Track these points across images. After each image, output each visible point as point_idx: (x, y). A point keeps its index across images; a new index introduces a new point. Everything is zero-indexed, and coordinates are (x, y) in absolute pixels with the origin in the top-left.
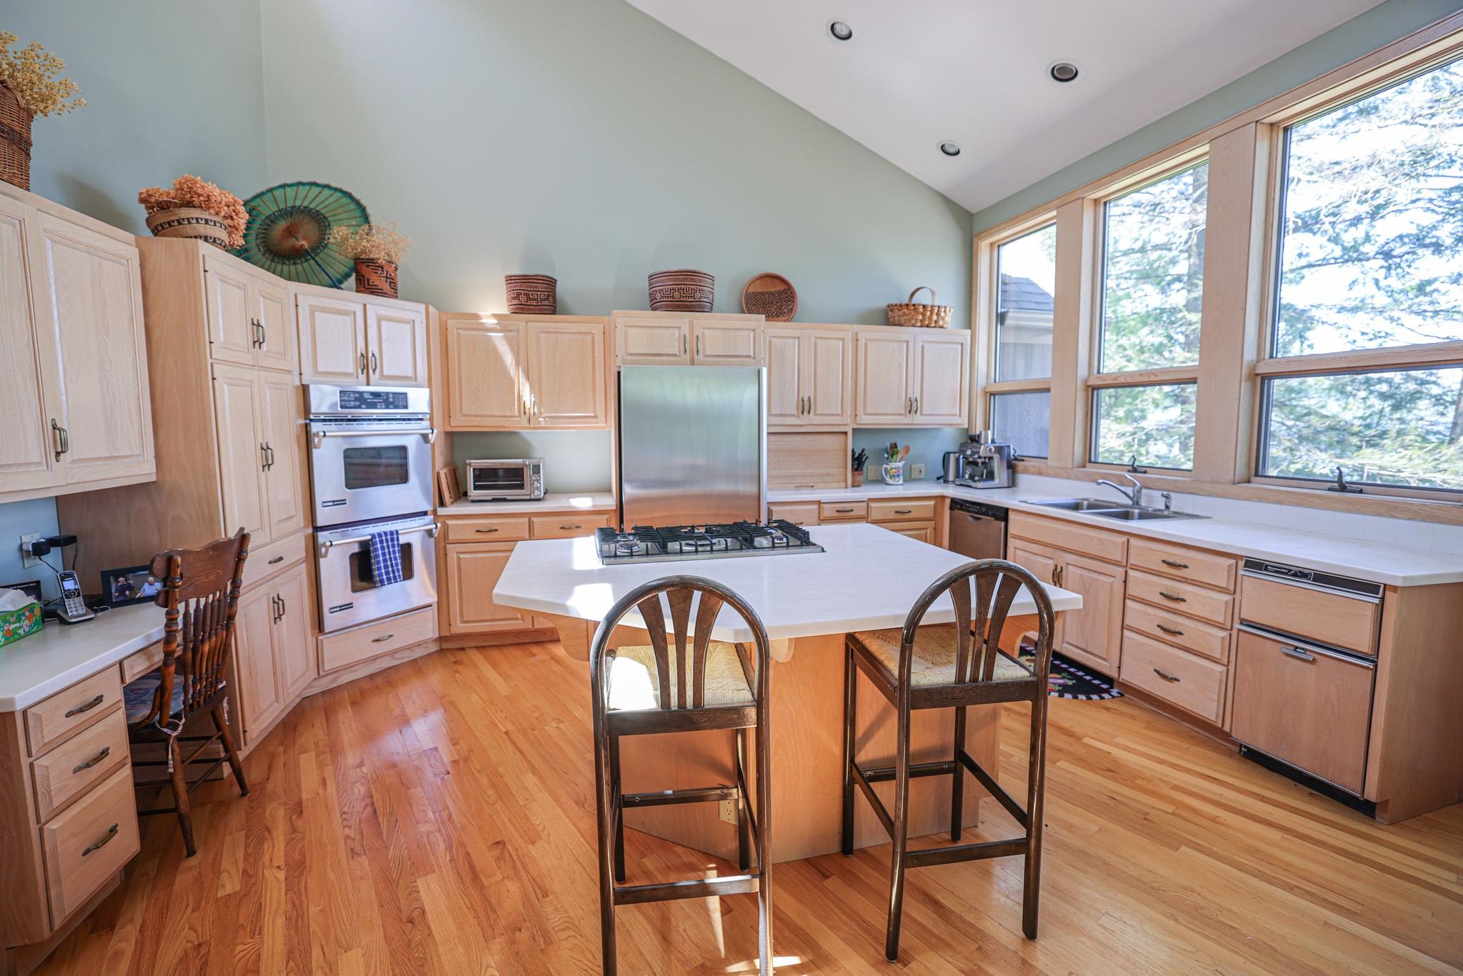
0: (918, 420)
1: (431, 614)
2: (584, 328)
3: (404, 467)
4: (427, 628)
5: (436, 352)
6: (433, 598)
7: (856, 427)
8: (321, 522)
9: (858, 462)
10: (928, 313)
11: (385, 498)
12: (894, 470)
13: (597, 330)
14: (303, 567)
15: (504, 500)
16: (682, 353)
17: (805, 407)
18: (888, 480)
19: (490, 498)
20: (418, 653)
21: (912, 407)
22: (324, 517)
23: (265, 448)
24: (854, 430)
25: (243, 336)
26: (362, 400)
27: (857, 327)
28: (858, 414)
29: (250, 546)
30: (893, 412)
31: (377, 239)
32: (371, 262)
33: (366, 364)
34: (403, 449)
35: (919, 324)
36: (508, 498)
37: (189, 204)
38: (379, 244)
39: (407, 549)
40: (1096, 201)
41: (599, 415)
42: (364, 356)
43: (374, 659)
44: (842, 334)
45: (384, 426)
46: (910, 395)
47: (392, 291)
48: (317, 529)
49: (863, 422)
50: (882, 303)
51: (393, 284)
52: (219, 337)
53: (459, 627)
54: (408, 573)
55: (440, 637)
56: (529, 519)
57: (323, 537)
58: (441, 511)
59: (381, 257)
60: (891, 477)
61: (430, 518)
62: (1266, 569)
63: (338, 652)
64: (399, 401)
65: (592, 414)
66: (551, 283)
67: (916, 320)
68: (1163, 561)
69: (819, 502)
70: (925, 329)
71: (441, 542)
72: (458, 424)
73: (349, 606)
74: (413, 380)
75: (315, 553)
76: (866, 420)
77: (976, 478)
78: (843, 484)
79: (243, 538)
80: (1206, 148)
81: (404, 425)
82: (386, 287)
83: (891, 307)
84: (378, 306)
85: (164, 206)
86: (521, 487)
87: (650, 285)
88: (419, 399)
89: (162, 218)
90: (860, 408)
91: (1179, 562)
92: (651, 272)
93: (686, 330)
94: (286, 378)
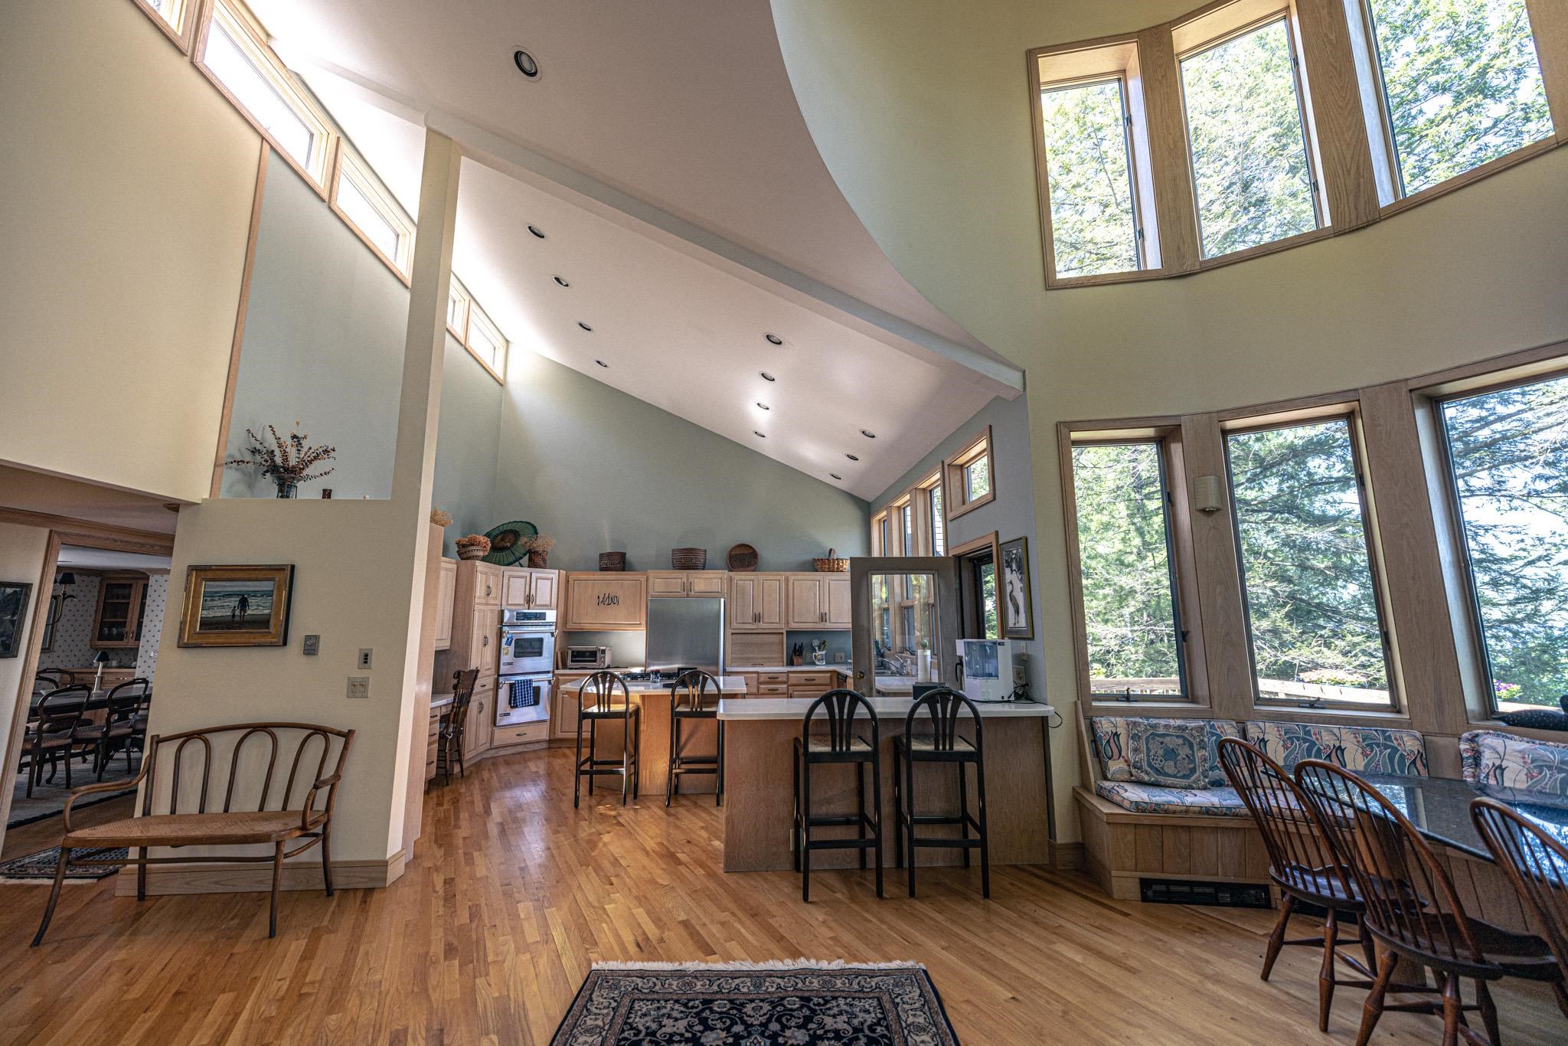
0: (828, 626)
1: (547, 726)
2: (637, 577)
3: (541, 648)
4: (544, 734)
5: (562, 591)
6: (548, 717)
7: (789, 630)
8: (501, 673)
11: (528, 663)
12: (817, 656)
13: (643, 579)
14: (491, 693)
15: (585, 668)
16: (682, 591)
17: (757, 618)
18: (815, 661)
19: (578, 666)
20: (537, 747)
21: (823, 618)
22: (503, 669)
23: (486, 637)
24: (787, 632)
25: (483, 594)
26: (526, 616)
27: (787, 573)
28: (790, 622)
29: (479, 676)
30: (811, 621)
31: (540, 541)
32: (536, 553)
33: (529, 599)
34: (541, 640)
36: (587, 666)
37: (473, 545)
38: (539, 544)
39: (537, 690)
40: (899, 508)
42: (529, 596)
43: (516, 745)
44: (778, 578)
45: (534, 628)
46: (820, 611)
47: (543, 565)
48: (499, 675)
50: (809, 557)
51: (544, 560)
52: (478, 594)
53: (559, 735)
54: (536, 702)
55: (550, 741)
57: (501, 679)
58: (557, 672)
59: (540, 550)
60: (817, 659)
61: (551, 675)
63: (501, 737)
64: (542, 616)
65: (638, 623)
66: (623, 555)
67: (826, 568)
70: (831, 573)
71: (555, 687)
72: (570, 626)
73: (508, 714)
74: (549, 607)
75: (497, 686)
76: (794, 626)
78: (782, 663)
79: (478, 671)
80: (908, 497)
81: (543, 628)
82: (541, 563)
83: (815, 560)
84: (537, 573)
85: (464, 546)
86: (595, 661)
87: (672, 556)
88: (551, 616)
89: (463, 550)
90: (791, 619)
92: (674, 549)
93: (685, 580)
94: (495, 608)
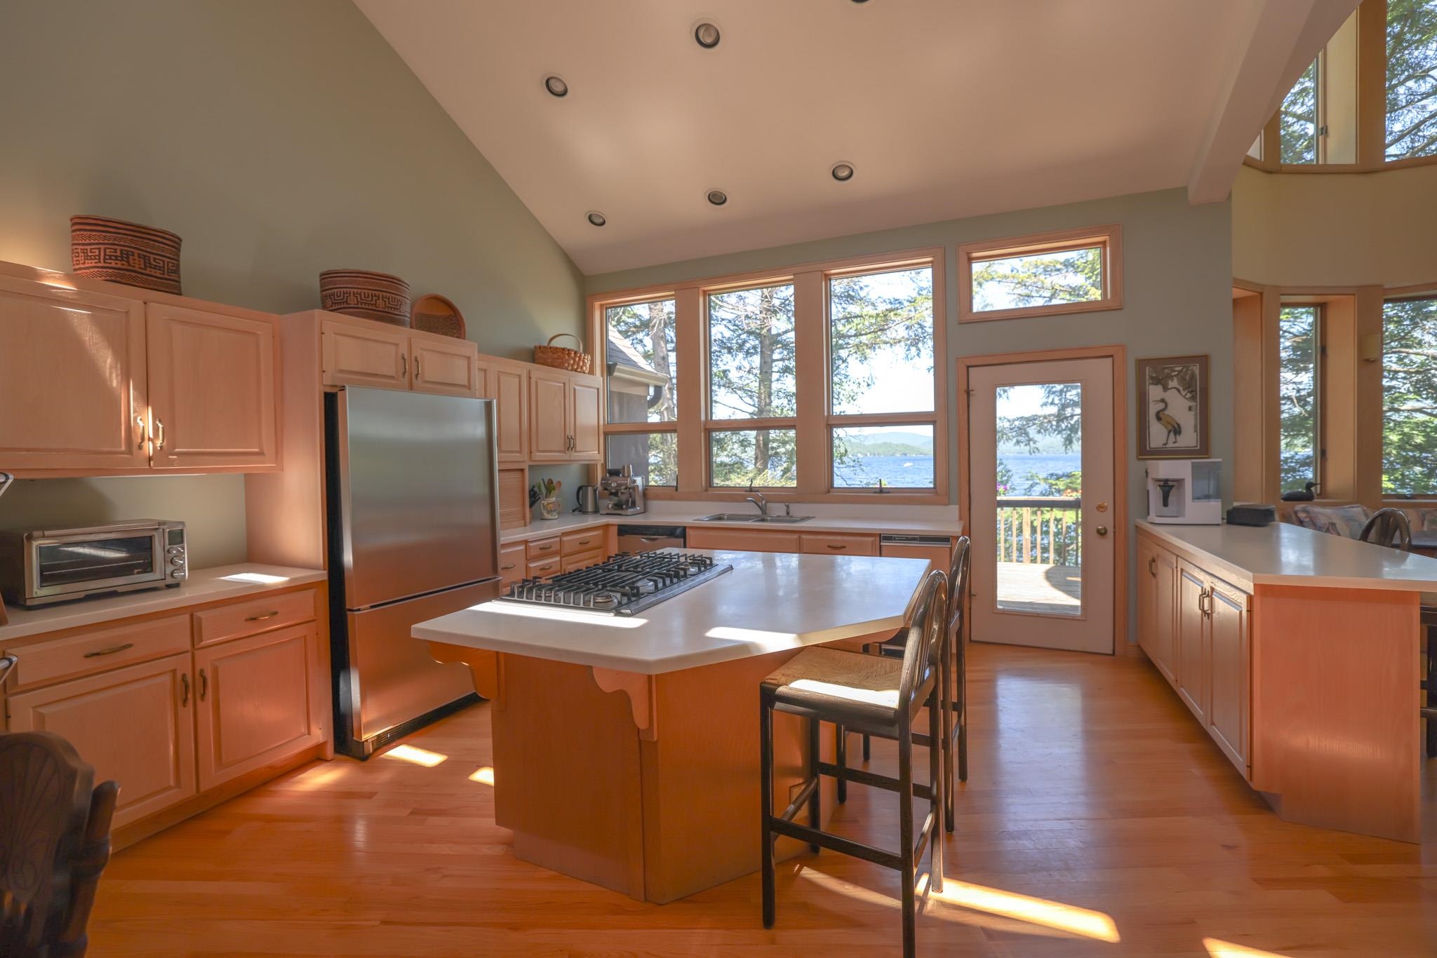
0: (573, 456)
2: (244, 324)
7: (531, 463)
9: (534, 497)
10: (577, 359)
12: (551, 505)
13: (262, 331)
15: (113, 594)
16: (401, 375)
18: (547, 516)
19: (82, 595)
21: (569, 444)
24: (530, 467)
27: (529, 365)
28: (532, 451)
30: (557, 449)
35: (570, 368)
36: (120, 590)
40: (704, 292)
41: (265, 451)
44: (518, 371)
46: (568, 433)
49: (538, 459)
56: (192, 616)
60: (549, 512)
62: (895, 540)
65: (257, 450)
67: (569, 364)
68: (829, 546)
69: (526, 542)
70: (574, 372)
76: (538, 457)
77: (624, 507)
78: (523, 522)
86: (150, 568)
87: (322, 286)
90: (534, 445)
91: (839, 545)
92: (324, 269)
93: (404, 349)
